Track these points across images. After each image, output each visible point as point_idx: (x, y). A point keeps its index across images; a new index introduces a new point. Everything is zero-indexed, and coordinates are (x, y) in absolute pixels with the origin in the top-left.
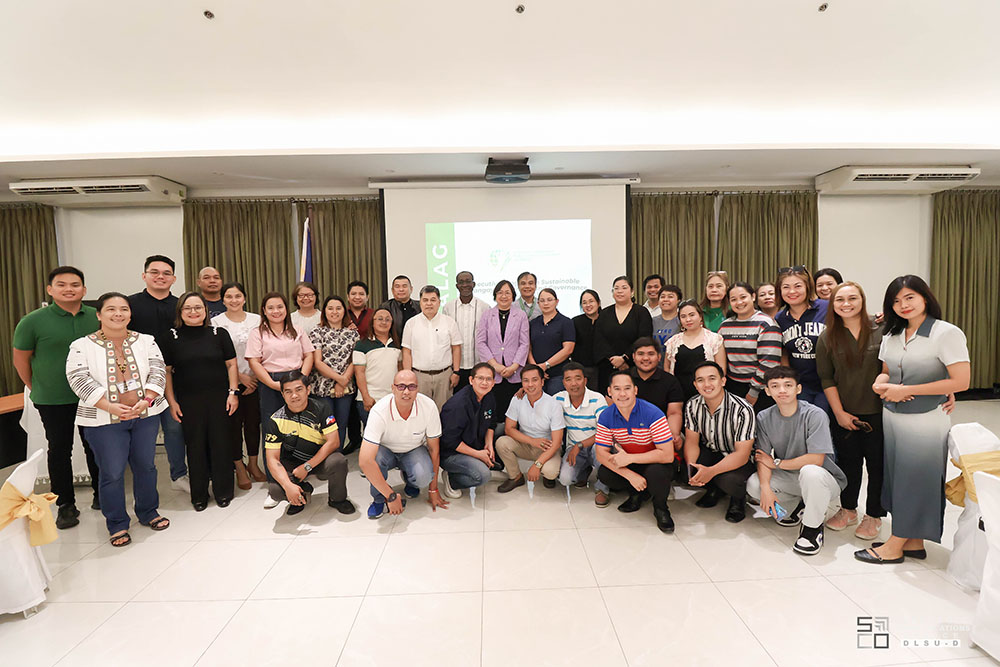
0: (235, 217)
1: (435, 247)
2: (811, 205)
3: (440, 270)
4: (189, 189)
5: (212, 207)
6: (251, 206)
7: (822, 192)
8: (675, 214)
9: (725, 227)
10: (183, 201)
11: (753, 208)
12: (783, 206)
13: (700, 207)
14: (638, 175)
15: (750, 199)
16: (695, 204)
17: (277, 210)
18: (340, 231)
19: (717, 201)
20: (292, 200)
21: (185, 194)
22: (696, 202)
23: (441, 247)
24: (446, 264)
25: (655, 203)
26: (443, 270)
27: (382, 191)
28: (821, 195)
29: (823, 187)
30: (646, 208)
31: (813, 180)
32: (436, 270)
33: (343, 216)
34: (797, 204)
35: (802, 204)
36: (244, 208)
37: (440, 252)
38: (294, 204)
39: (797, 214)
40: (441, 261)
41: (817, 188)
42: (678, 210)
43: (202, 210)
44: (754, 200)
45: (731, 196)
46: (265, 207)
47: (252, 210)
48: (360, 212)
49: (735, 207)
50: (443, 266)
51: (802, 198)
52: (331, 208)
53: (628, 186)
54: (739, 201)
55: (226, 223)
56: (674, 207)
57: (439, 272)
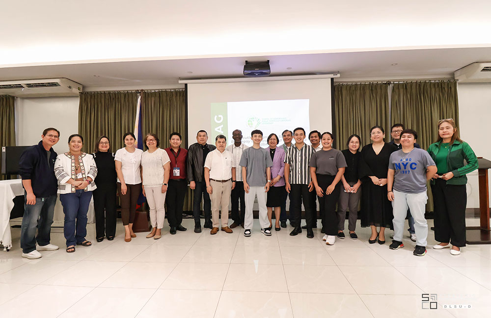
0: (107, 102)
1: (216, 116)
2: (453, 89)
3: (219, 129)
4: (84, 87)
5: (94, 97)
6: (115, 95)
7: (459, 81)
8: (363, 96)
9: (395, 104)
10: (80, 93)
11: (414, 91)
12: (433, 90)
13: (379, 91)
14: (338, 72)
15: (411, 86)
16: (376, 90)
17: (130, 97)
18: (163, 108)
19: (390, 88)
20: (137, 92)
21: (81, 89)
22: (376, 89)
23: (220, 116)
24: (222, 126)
25: (350, 89)
26: (221, 130)
27: (186, 85)
28: (459, 84)
29: (460, 78)
30: (344, 92)
31: (453, 74)
32: (216, 129)
33: (164, 101)
34: (442, 88)
35: (446, 89)
36: (111, 96)
37: (219, 119)
38: (139, 94)
39: (443, 95)
40: (220, 124)
41: (456, 79)
42: (364, 93)
43: (89, 97)
44: (414, 86)
45: (399, 84)
46: (123, 96)
47: (115, 97)
48: (174, 97)
49: (401, 90)
50: (220, 127)
51: (446, 84)
52: (158, 95)
53: (332, 79)
54: (405, 87)
55: (102, 104)
56: (362, 91)
57: (218, 131)
